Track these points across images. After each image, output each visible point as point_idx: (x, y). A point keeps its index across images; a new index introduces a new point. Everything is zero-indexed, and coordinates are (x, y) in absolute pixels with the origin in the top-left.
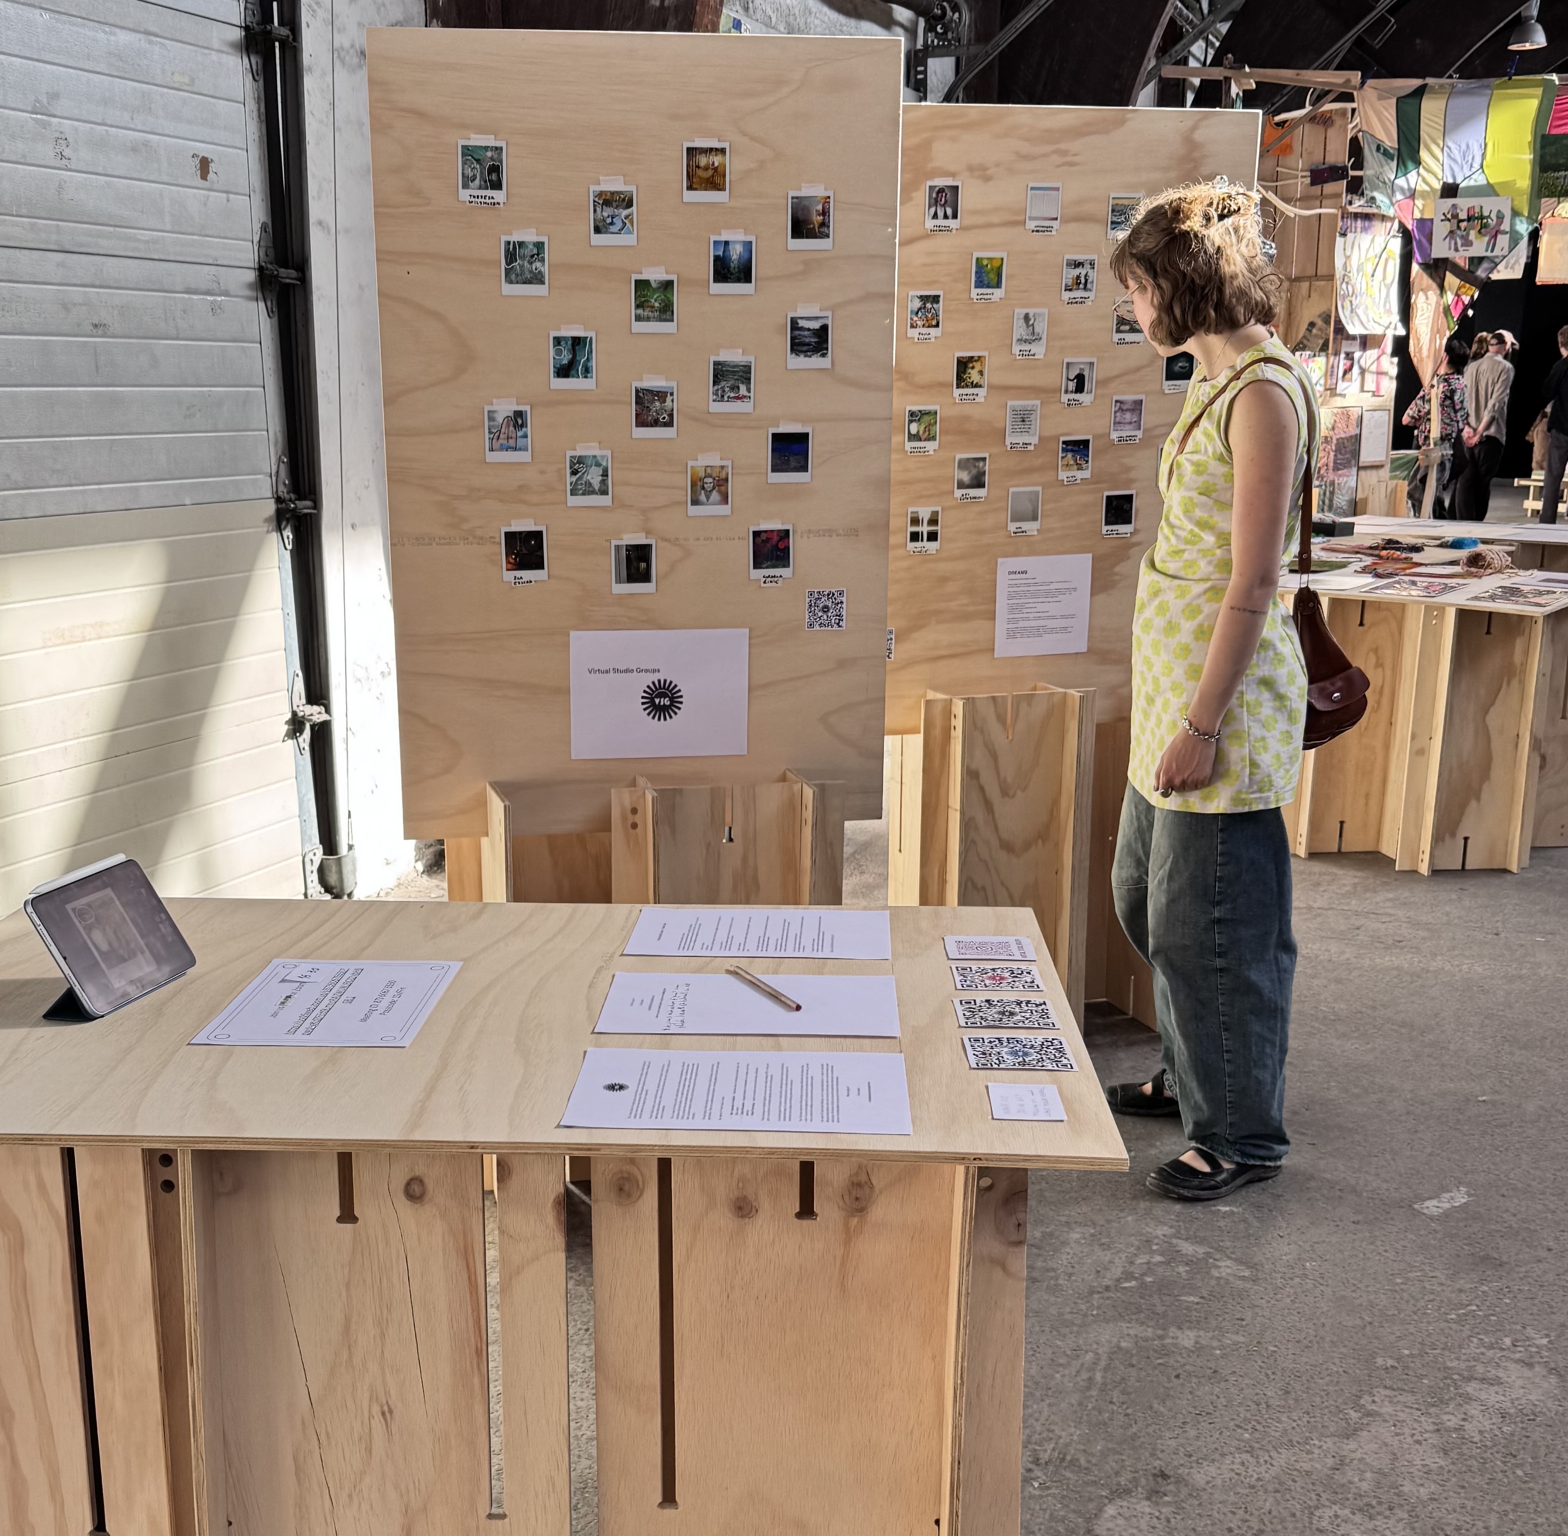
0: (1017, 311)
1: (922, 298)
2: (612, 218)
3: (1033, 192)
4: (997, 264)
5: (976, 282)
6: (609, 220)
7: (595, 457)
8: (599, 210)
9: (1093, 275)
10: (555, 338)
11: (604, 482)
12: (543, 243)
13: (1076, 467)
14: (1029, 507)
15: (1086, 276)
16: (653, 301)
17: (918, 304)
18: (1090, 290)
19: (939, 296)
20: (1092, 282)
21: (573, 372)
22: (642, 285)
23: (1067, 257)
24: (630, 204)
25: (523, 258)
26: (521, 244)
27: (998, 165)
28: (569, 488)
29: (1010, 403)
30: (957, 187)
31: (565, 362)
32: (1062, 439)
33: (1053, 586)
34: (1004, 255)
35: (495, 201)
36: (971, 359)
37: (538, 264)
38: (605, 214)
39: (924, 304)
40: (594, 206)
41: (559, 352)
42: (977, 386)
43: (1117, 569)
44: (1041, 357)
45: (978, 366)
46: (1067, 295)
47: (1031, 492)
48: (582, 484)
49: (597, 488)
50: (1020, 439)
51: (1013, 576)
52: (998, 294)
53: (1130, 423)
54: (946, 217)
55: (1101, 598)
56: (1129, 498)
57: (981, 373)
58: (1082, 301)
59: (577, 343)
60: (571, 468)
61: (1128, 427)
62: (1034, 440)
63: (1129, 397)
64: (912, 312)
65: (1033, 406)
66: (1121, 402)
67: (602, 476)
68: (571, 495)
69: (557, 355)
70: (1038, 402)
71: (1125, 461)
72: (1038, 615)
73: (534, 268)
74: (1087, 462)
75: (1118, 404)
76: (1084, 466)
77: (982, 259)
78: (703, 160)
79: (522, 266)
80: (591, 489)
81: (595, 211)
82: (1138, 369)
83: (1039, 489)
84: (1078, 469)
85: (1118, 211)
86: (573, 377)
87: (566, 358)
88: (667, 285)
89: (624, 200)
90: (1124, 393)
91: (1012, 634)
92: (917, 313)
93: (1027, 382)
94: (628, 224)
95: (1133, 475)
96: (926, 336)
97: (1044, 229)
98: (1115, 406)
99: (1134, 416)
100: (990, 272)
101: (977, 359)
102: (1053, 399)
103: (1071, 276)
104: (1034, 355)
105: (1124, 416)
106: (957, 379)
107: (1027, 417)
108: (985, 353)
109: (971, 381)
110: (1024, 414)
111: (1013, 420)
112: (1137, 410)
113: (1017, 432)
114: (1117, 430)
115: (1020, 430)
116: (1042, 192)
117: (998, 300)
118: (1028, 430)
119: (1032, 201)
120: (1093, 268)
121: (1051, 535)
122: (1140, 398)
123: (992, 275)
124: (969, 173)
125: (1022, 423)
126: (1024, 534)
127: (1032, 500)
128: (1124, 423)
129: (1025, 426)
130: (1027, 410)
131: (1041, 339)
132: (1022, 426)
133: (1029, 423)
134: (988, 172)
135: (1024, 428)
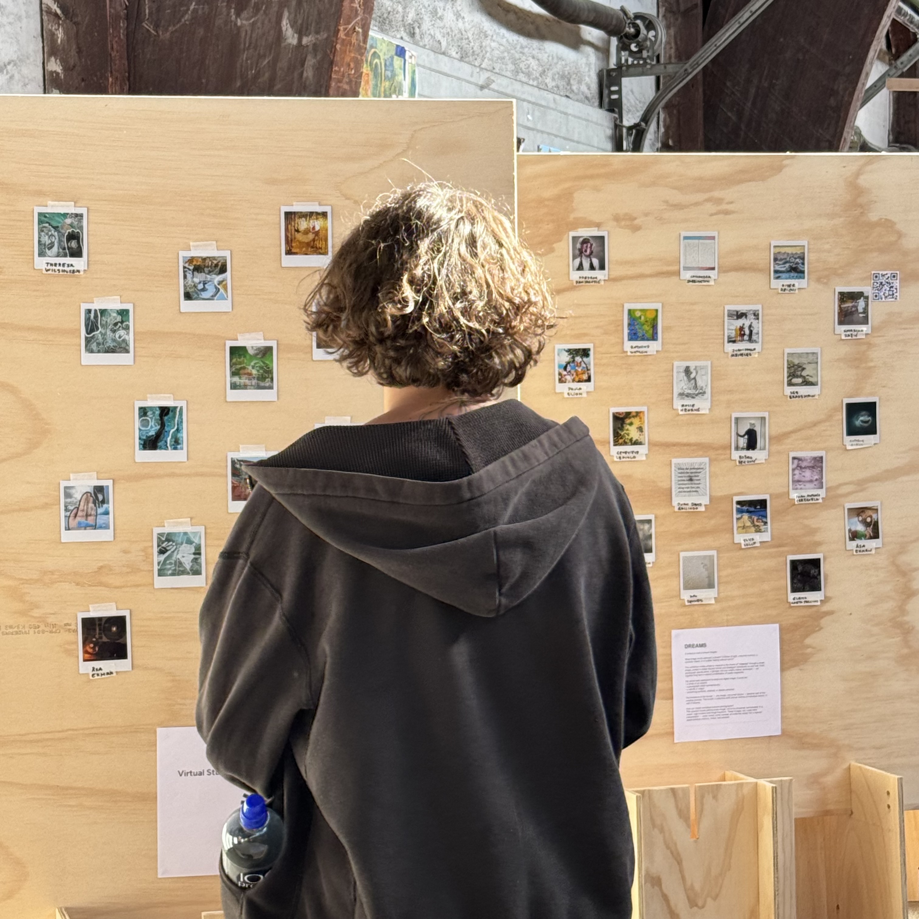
0: (676, 364)
1: (569, 351)
2: (204, 284)
3: (686, 241)
4: (651, 316)
5: (629, 334)
6: (201, 286)
7: (185, 533)
8: (189, 276)
9: (758, 326)
10: (140, 408)
11: (196, 561)
12: (127, 311)
13: (753, 529)
14: (705, 574)
15: (750, 326)
16: (250, 368)
17: (566, 358)
18: (756, 342)
19: (589, 350)
20: (758, 334)
21: (160, 444)
22: (236, 352)
23: (728, 307)
24: (223, 270)
25: (104, 326)
26: (103, 312)
27: (646, 215)
28: (156, 568)
29: (674, 461)
30: (602, 238)
31: (152, 433)
32: (736, 499)
33: (737, 661)
34: (658, 306)
35: (75, 269)
36: (628, 415)
37: (122, 332)
38: (196, 280)
39: (573, 358)
40: (184, 272)
41: (145, 423)
42: (637, 443)
43: (808, 641)
44: (707, 412)
45: (636, 422)
46: (730, 348)
47: (705, 557)
48: (171, 564)
49: (188, 567)
50: (690, 500)
51: (690, 650)
52: (653, 347)
53: (811, 481)
54: (592, 268)
55: (793, 673)
56: (816, 563)
57: (640, 429)
58: (748, 353)
59: (165, 411)
60: (158, 546)
61: (808, 485)
62: (705, 500)
63: (808, 454)
64: (560, 366)
65: (701, 464)
66: (799, 459)
67: (194, 554)
68: (159, 575)
69: (143, 426)
70: (706, 460)
71: (806, 522)
72: (723, 693)
73: (117, 336)
74: (766, 523)
75: (796, 461)
76: (763, 528)
77: (635, 310)
78: (303, 224)
79: (104, 335)
80: (181, 569)
81: (185, 277)
82: (815, 424)
83: (714, 553)
84: (756, 531)
85: (781, 260)
86: (161, 448)
87: (153, 429)
88: (267, 352)
89: (216, 265)
90: (801, 450)
91: (692, 716)
92: (565, 368)
93: (693, 439)
94: (222, 290)
95: (818, 538)
96: (577, 391)
97: (701, 279)
98: (793, 463)
99: (815, 473)
100: (644, 324)
101: (634, 414)
102: (722, 457)
103: (734, 328)
104: (698, 410)
105: (803, 474)
106: (614, 436)
107: (695, 476)
108: (644, 409)
109: (630, 438)
110: (692, 473)
111: (680, 479)
112: (818, 467)
113: (685, 492)
114: (797, 489)
115: (688, 490)
116: (696, 241)
117: (655, 353)
118: (698, 489)
119: (685, 250)
120: (758, 319)
121: (731, 604)
122: (820, 455)
123: (646, 327)
124: (615, 223)
125: (690, 482)
126: (700, 603)
127: (706, 565)
128: (804, 482)
129: (693, 486)
130: (694, 469)
131: (704, 393)
132: (690, 486)
133: (698, 482)
134: (636, 222)
135: (692, 488)
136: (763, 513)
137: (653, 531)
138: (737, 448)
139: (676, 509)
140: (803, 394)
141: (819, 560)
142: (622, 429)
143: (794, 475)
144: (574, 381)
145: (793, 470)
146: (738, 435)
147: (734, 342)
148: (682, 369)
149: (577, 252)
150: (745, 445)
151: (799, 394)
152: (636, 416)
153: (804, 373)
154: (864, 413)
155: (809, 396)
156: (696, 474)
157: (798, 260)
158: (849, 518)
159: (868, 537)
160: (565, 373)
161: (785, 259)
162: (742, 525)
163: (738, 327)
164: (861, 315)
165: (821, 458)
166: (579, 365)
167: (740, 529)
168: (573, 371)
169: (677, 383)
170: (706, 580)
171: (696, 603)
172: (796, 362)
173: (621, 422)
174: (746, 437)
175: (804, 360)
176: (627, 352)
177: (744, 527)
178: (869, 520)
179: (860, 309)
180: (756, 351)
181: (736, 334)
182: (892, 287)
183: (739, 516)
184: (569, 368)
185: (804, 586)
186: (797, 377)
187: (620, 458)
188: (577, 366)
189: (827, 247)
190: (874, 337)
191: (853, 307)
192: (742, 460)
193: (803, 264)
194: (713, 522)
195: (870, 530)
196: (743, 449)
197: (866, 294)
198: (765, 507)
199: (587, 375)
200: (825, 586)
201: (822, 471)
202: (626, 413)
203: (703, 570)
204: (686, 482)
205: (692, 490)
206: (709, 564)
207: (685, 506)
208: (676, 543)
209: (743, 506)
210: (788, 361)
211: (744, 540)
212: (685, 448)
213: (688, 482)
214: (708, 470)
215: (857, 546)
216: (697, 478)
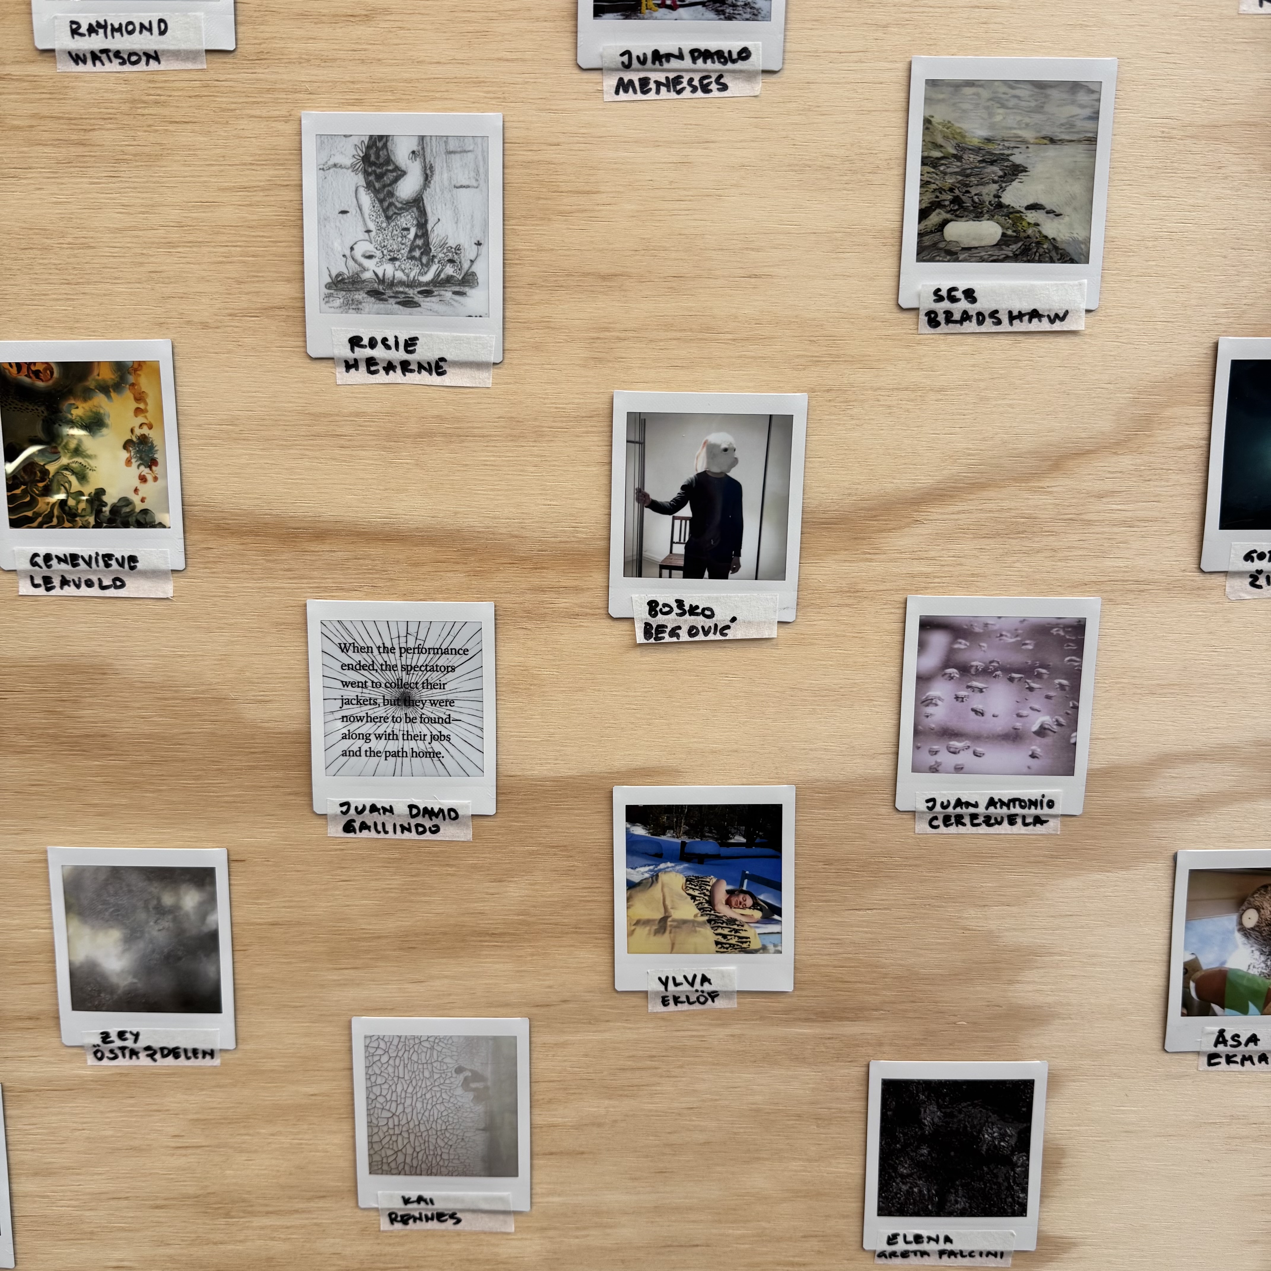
29: (320, 610)
32: (626, 796)
36: (76, 377)
42: (125, 517)
47: (471, 1042)
50: (401, 791)
52: (191, 29)
56: (1009, 1098)
57: (143, 450)
58: (709, 75)
63: (1005, 606)
65: (454, 628)
82: (1058, 462)
83: (516, 1027)
90: (971, 584)
93: (415, 511)
98: (922, 646)
99: (1036, 701)
102: (565, 602)
104: (437, 368)
105: (977, 701)
107: (428, 685)
108: (156, 351)
110: (407, 669)
111: (351, 693)
112: (1054, 672)
113: (372, 753)
114: (934, 769)
115: (393, 746)
118: (437, 746)
122: (1071, 614)
126: (448, 1226)
128: (977, 738)
130: (420, 650)
131: (469, 280)
132: (400, 727)
133: (440, 712)
135: (408, 736)
136: (760, 868)
137: (223, 919)
138: (637, 565)
139: (335, 830)
140: (1004, 305)
141: (1026, 1087)
142: (50, 443)
143: (923, 702)
145: (923, 679)
150: (680, 549)
151: (984, 304)
152: (118, 386)
155: (1035, 314)
156: (434, 677)
158: (1191, 915)
162: (659, 915)
167: (642, 932)
169: (323, 221)
170: (480, 1136)
171: (434, 1227)
172: (976, 131)
173: (40, 411)
176: (50, 54)
180: (754, 62)
183: (642, 873)
185: (943, 1195)
186: (979, 211)
187: (46, 580)
192: (661, 619)
194: (517, 892)
196: (667, 568)
198: (775, 842)
200: (1044, 1196)
201: (1074, 690)
202: (65, 366)
203: (465, 1098)
204: (380, 711)
205: (409, 745)
206: (488, 1072)
207: (379, 818)
208: (334, 976)
209: (658, 830)
210: (927, 122)
211: (660, 979)
212: (376, 550)
213: (391, 711)
214: (488, 659)
215: (1221, 1038)
216: (437, 694)
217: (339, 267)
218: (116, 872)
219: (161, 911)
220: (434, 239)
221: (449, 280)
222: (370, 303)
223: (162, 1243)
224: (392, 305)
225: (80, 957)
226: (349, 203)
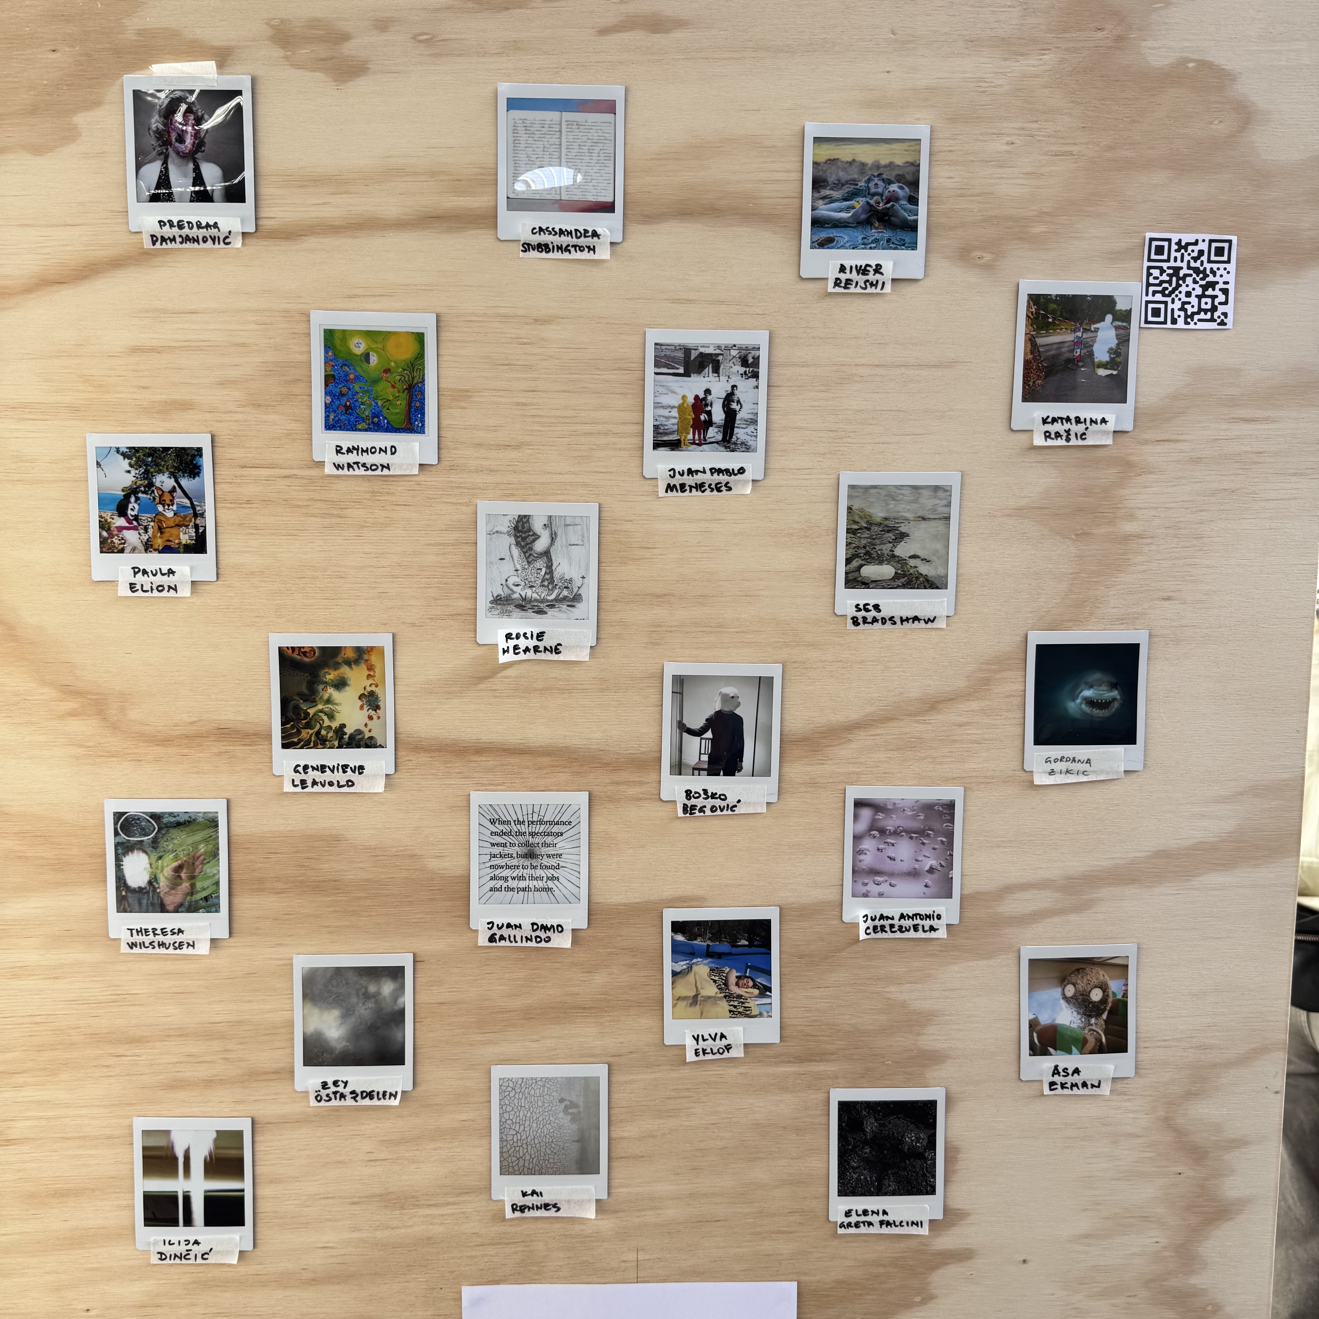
0: (485, 507)
3: (516, 113)
4: (406, 353)
5: (328, 408)
9: (753, 399)
13: (724, 1006)
14: (570, 1130)
15: (729, 398)
17: (122, 475)
18: (747, 448)
19: (199, 451)
20: (754, 422)
23: (654, 336)
29: (478, 798)
32: (672, 915)
34: (427, 324)
36: (331, 655)
42: (358, 741)
44: (584, 655)
45: (357, 678)
46: (662, 464)
47: (570, 1082)
50: (527, 914)
52: (410, 451)
53: (914, 874)
56: (921, 1113)
57: (369, 700)
58: (721, 482)
61: (903, 886)
62: (573, 917)
63: (906, 793)
65: (563, 808)
70: (583, 797)
71: (897, 993)
74: (765, 990)
75: (866, 813)
76: (754, 1004)
77: (347, 334)
82: (933, 705)
83: (598, 1070)
84: (734, 1013)
90: (884, 778)
93: (540, 734)
95: (930, 1038)
96: (159, 579)
97: (565, 240)
98: (856, 817)
99: (927, 851)
100: (376, 381)
101: (351, 655)
102: (633, 791)
103: (676, 401)
104: (556, 650)
105: (890, 852)
106: (285, 719)
107: (545, 845)
108: (383, 640)
109: (335, 725)
110: (532, 834)
111: (496, 850)
112: (937, 833)
114: (866, 895)
115: (522, 884)
116: (553, 116)
117: (416, 471)
119: (515, 143)
120: (756, 376)
121: (650, 1217)
122: (946, 797)
123: (385, 390)
124: (278, 52)
125: (527, 863)
126: (552, 1213)
127: (573, 1105)
128: (891, 874)
129: (539, 872)
130: (541, 822)
131: (577, 598)
132: (527, 872)
133: (553, 862)
134: (348, 49)
135: (532, 878)
136: (757, 961)
137: (408, 1001)
138: (678, 768)
139: (483, 940)
140: (897, 614)
141: (931, 1105)
142: (311, 697)
143: (857, 852)
144: (148, 547)
145: (857, 838)
146: (683, 728)
147: (675, 445)
148: (505, 525)
149: (152, 141)
150: (705, 758)
151: (886, 612)
152: (357, 661)
153: (902, 550)
154: (1096, 676)
155: (916, 619)
156: (549, 839)
157: (894, 187)
158: (1032, 989)
159: (1091, 1043)
160: (122, 522)
161: (854, 182)
162: (692, 993)
163: (691, 400)
164: (1102, 372)
165: (951, 806)
166: (166, 498)
167: (682, 1004)
168: (145, 517)
169: (489, 564)
170: (574, 1148)
171: (542, 1213)
172: (878, 513)
173: (306, 676)
174: (709, 734)
175: (905, 510)
176: (321, 464)
177: (695, 1000)
178: (1096, 995)
179: (1101, 353)
180: (748, 475)
181: (682, 419)
182: (1213, 285)
183: (682, 965)
184: (133, 508)
185: (880, 1180)
186: (880, 560)
187: (303, 782)
188: (162, 502)
189: (999, 146)
190: (1146, 442)
191: (1078, 343)
192: (693, 801)
193: (913, 200)
194: (600, 979)
195: (1098, 1025)
196: (697, 770)
197: (1121, 306)
198: (767, 944)
199: (192, 532)
200: (946, 1182)
201: (950, 844)
202: (323, 649)
203: (565, 1120)
204: (515, 862)
205: (532, 884)
206: (581, 1102)
207: (512, 932)
208: (479, 1038)
209: (693, 937)
210: (850, 509)
211: (693, 1036)
212: (514, 760)
213: (522, 861)
214: (584, 827)
215: (1056, 1071)
216: (551, 851)
217: (499, 591)
218: (339, 971)
219: (367, 996)
220: (557, 575)
221: (565, 598)
222: (517, 613)
223: (357, 1229)
224: (530, 613)
225: (311, 1029)
226: (505, 553)
